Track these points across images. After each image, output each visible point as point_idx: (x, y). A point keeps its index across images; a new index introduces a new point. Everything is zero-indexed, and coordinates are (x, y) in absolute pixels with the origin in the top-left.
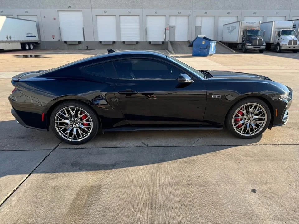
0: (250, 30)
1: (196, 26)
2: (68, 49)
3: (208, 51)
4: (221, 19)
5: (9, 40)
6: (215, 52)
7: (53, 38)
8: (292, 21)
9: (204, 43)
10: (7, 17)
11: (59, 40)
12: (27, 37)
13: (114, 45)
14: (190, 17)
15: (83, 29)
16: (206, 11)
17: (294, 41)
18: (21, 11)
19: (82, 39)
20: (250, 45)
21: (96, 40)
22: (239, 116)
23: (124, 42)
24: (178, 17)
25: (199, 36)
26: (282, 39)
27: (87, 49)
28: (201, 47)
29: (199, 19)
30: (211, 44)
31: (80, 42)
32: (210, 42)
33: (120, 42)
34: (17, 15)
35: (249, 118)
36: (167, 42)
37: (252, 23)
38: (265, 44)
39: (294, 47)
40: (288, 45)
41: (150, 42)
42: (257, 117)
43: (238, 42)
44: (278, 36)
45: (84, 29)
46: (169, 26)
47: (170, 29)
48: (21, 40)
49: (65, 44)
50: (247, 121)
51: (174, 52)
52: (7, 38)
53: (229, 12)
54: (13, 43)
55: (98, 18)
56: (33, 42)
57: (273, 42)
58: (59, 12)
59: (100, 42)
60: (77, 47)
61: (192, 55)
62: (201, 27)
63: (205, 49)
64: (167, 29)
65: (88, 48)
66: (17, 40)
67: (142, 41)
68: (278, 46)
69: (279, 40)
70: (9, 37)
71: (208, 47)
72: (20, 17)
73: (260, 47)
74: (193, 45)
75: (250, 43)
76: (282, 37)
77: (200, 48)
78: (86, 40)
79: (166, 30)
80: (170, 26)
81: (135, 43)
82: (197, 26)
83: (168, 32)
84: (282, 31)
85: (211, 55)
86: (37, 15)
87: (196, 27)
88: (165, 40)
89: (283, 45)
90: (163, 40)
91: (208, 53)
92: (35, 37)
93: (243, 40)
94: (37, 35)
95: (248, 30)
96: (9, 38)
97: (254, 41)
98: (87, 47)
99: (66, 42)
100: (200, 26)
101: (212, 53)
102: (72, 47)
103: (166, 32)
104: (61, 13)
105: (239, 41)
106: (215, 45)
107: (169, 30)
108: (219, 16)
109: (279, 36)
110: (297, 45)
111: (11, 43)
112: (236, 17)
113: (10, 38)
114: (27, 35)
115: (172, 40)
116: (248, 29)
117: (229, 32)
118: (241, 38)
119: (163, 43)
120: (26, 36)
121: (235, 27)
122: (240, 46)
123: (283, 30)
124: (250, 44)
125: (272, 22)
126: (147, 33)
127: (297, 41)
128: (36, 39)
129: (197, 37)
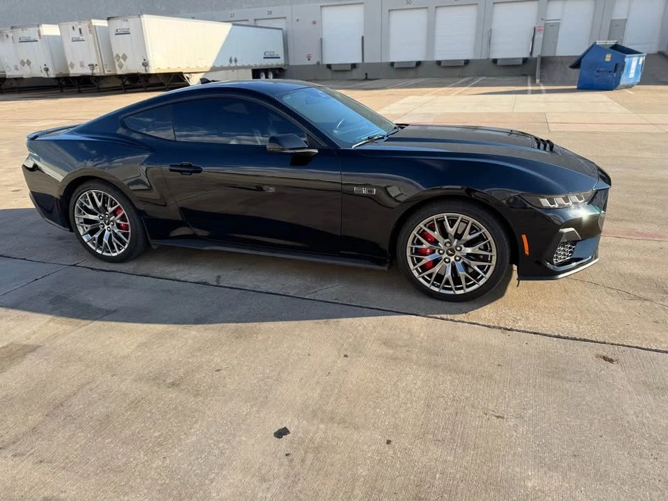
1: (613, 18)
2: (332, 79)
3: (619, 78)
5: (233, 64)
6: (639, 81)
7: (309, 60)
9: (608, 58)
10: (234, 25)
11: (318, 63)
12: (265, 58)
13: (420, 69)
15: (363, 38)
18: (261, 12)
19: (358, 60)
21: (384, 60)
22: (422, 244)
23: (439, 63)
25: (598, 43)
27: (366, 79)
28: (601, 69)
29: (623, 2)
30: (626, 60)
31: (354, 66)
32: (625, 56)
33: (430, 62)
34: (255, 20)
35: (452, 250)
36: (536, 59)
41: (495, 61)
42: (469, 250)
45: (365, 38)
46: (544, 22)
47: (547, 29)
48: (252, 64)
49: (328, 70)
50: (446, 256)
51: (540, 81)
52: (231, 61)
54: (240, 70)
55: (394, 15)
56: (274, 67)
58: (323, 8)
59: (392, 64)
60: (348, 75)
61: (576, 87)
62: (626, 20)
63: (610, 72)
64: (540, 30)
65: (369, 77)
66: (246, 65)
67: (479, 58)
70: (233, 59)
71: (619, 68)
72: (259, 23)
74: (582, 64)
77: (598, 72)
78: (365, 62)
79: (537, 33)
80: (545, 24)
81: (463, 64)
82: (617, 18)
83: (539, 36)
85: (628, 87)
86: (285, 18)
87: (612, 21)
88: (531, 53)
90: (527, 55)
91: (618, 83)
92: (279, 58)
94: (281, 55)
96: (233, 62)
98: (366, 74)
99: (329, 66)
100: (625, 17)
101: (631, 82)
102: (340, 75)
103: (536, 36)
104: (326, 11)
106: (640, 63)
107: (542, 32)
111: (235, 71)
113: (236, 61)
114: (265, 54)
115: (547, 54)
119: (525, 60)
120: (263, 56)
126: (492, 41)
128: (280, 62)
129: (594, 46)
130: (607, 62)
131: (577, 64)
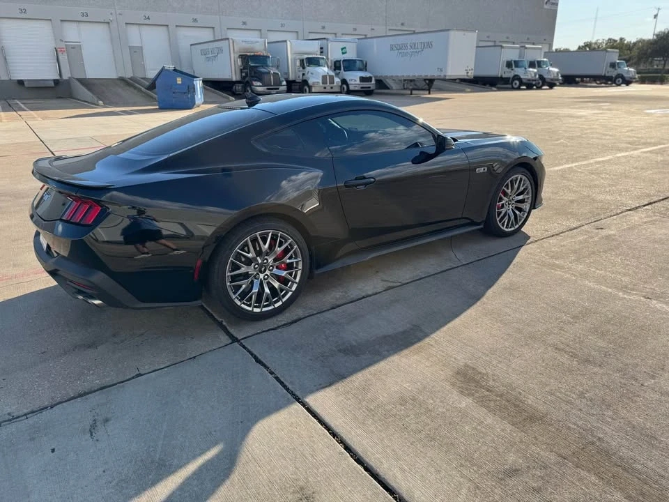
0: (253, 56)
1: (130, 45)
3: (193, 98)
4: (183, 33)
6: (203, 100)
8: (317, 41)
9: (179, 81)
14: (114, 25)
16: (148, 14)
17: (330, 76)
20: (261, 84)
24: (83, 26)
26: (309, 73)
28: (176, 91)
29: (133, 30)
30: (195, 83)
32: (192, 80)
36: (68, 81)
37: (252, 42)
38: (284, 83)
39: (332, 88)
40: (321, 85)
41: (21, 82)
43: (234, 79)
44: (301, 69)
46: (64, 43)
51: (104, 103)
53: (195, 18)
57: (294, 79)
61: (157, 107)
62: (142, 47)
63: (185, 93)
64: (63, 52)
68: (304, 86)
69: (303, 74)
71: (190, 90)
73: (278, 89)
74: (157, 86)
75: (260, 80)
76: (308, 69)
77: (174, 93)
79: (60, 54)
80: (66, 45)
82: (133, 45)
83: (63, 58)
84: (308, 59)
85: (198, 106)
87: (130, 47)
88: (60, 75)
89: (314, 83)
90: (56, 77)
91: (194, 103)
93: (244, 74)
95: (250, 56)
97: (266, 77)
100: (140, 45)
101: (200, 101)
103: (60, 58)
105: (235, 77)
106: (201, 86)
107: (65, 54)
108: (177, 26)
109: (304, 68)
110: (335, 84)
112: (211, 30)
116: (248, 54)
117: (208, 59)
118: (238, 72)
119: (56, 82)
121: (220, 50)
122: (239, 88)
123: (306, 56)
124: (259, 84)
125: (286, 41)
126: (8, 60)
127: (333, 76)
129: (163, 69)
130: (179, 84)
131: (152, 86)
